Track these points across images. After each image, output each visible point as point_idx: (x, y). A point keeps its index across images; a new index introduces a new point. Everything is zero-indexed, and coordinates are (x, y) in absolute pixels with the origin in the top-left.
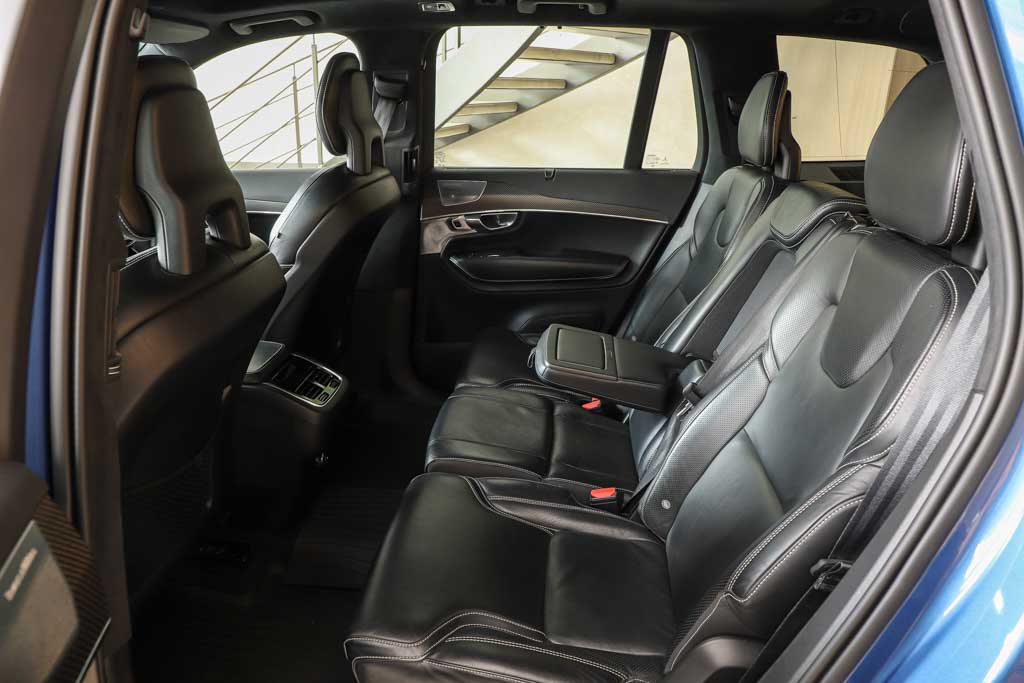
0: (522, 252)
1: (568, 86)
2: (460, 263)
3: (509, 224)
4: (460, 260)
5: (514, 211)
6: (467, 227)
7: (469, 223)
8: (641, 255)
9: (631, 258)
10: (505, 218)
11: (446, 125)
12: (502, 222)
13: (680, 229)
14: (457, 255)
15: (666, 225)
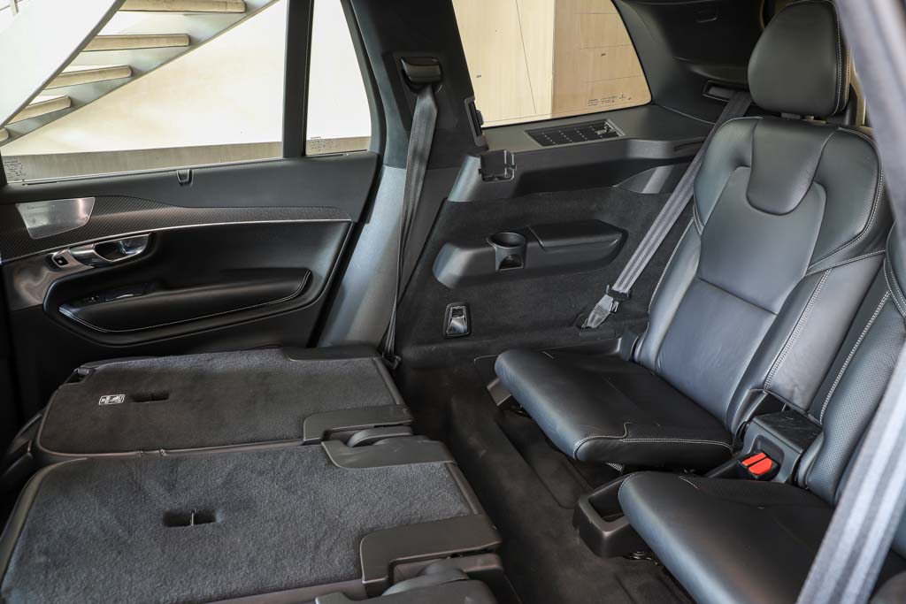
0: (166, 286)
1: (192, 42)
2: (74, 314)
3: (139, 252)
4: (74, 310)
5: (145, 233)
6: (76, 263)
7: (78, 258)
8: (323, 263)
9: (313, 268)
10: (134, 244)
11: (37, 100)
12: (128, 249)
13: (366, 226)
14: (70, 304)
15: (349, 223)
